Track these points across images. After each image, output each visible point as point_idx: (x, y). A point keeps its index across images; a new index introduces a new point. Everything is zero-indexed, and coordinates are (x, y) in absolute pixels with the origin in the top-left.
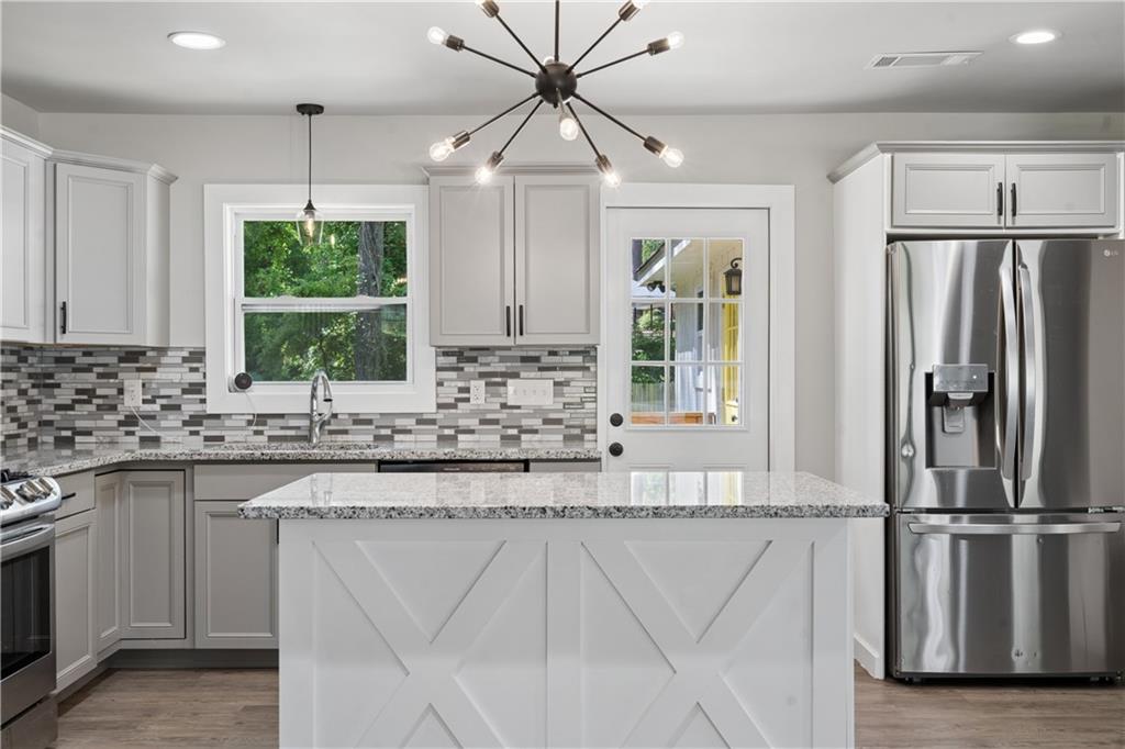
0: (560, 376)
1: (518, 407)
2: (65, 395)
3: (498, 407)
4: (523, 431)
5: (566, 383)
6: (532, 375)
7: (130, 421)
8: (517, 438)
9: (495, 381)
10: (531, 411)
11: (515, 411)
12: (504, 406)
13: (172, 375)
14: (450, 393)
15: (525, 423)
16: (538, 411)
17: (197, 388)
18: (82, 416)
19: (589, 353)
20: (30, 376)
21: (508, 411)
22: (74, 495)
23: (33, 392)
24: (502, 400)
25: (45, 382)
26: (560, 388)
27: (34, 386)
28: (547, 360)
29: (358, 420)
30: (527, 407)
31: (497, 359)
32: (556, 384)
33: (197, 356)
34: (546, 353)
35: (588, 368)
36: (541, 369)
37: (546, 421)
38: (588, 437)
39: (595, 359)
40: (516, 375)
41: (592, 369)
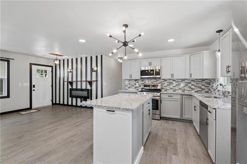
20: (206, 83)
22: (172, 96)
23: (208, 85)
25: (209, 84)
27: (207, 84)
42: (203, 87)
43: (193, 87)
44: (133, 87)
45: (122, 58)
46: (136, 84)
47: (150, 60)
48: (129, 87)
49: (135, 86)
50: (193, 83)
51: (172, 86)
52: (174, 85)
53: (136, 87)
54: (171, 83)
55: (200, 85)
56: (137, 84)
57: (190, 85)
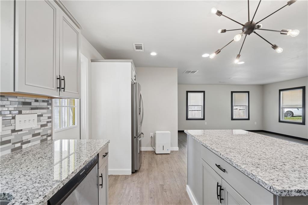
0: (39, 112)
1: (21, 130)
3: (10, 132)
4: (23, 143)
5: (41, 115)
6: (28, 112)
8: (21, 148)
10: (27, 131)
11: (19, 133)
12: (14, 131)
15: (25, 138)
16: (30, 130)
19: (49, 101)
21: (16, 133)
24: (12, 128)
26: (39, 117)
28: (34, 104)
30: (25, 130)
31: (8, 103)
32: (38, 116)
34: (34, 101)
35: (48, 108)
36: (32, 109)
37: (34, 135)
38: (49, 138)
39: (51, 104)
40: (20, 113)
41: (50, 109)
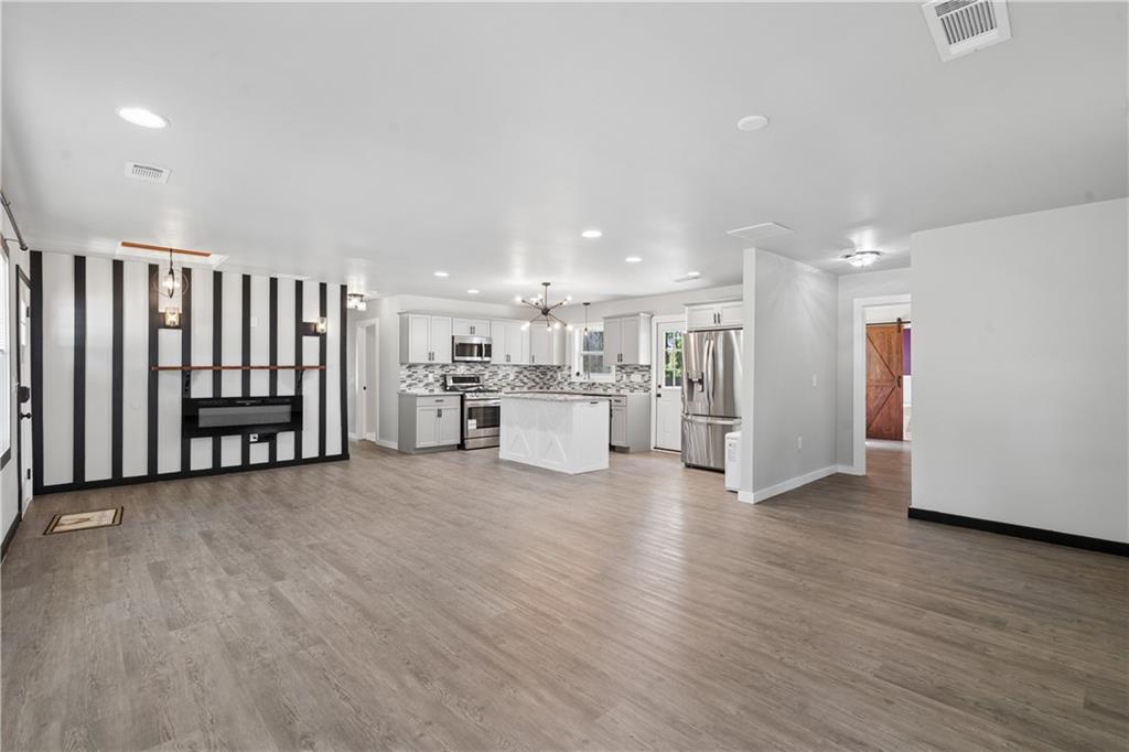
2: (548, 377)
4: (635, 389)
5: (644, 375)
7: (560, 383)
8: (633, 391)
9: (628, 374)
12: (630, 382)
13: (566, 372)
14: (619, 378)
16: (638, 383)
17: (570, 376)
18: (551, 382)
19: (649, 367)
20: (540, 372)
25: (544, 374)
27: (540, 374)
29: (601, 385)
31: (630, 368)
32: (642, 375)
33: (570, 368)
36: (639, 371)
38: (649, 391)
39: (651, 368)
40: (633, 373)
41: (650, 371)
42: (537, 380)
43: (525, 380)
44: (421, 385)
45: (362, 296)
46: (427, 376)
47: (473, 323)
48: (410, 385)
49: (426, 381)
50: (526, 373)
51: (496, 380)
52: (500, 377)
53: (427, 385)
54: (495, 373)
55: (533, 377)
56: (431, 375)
57: (521, 376)
